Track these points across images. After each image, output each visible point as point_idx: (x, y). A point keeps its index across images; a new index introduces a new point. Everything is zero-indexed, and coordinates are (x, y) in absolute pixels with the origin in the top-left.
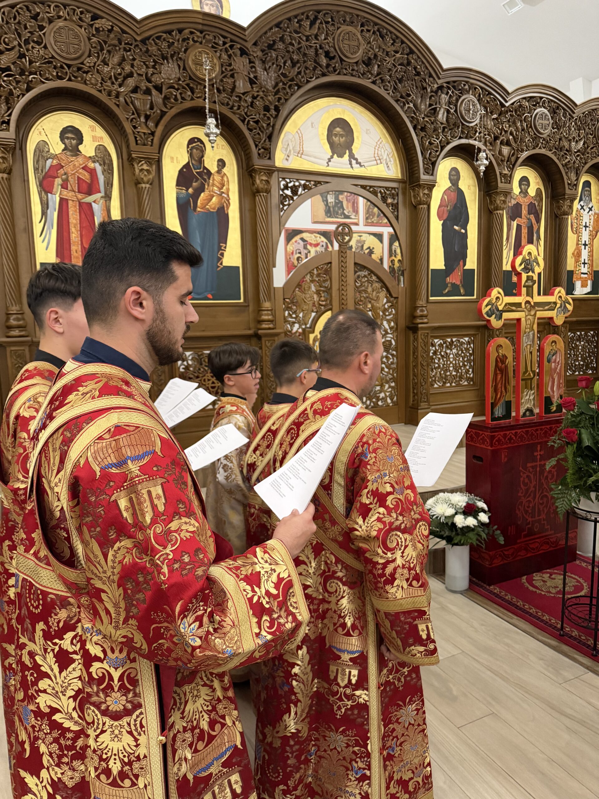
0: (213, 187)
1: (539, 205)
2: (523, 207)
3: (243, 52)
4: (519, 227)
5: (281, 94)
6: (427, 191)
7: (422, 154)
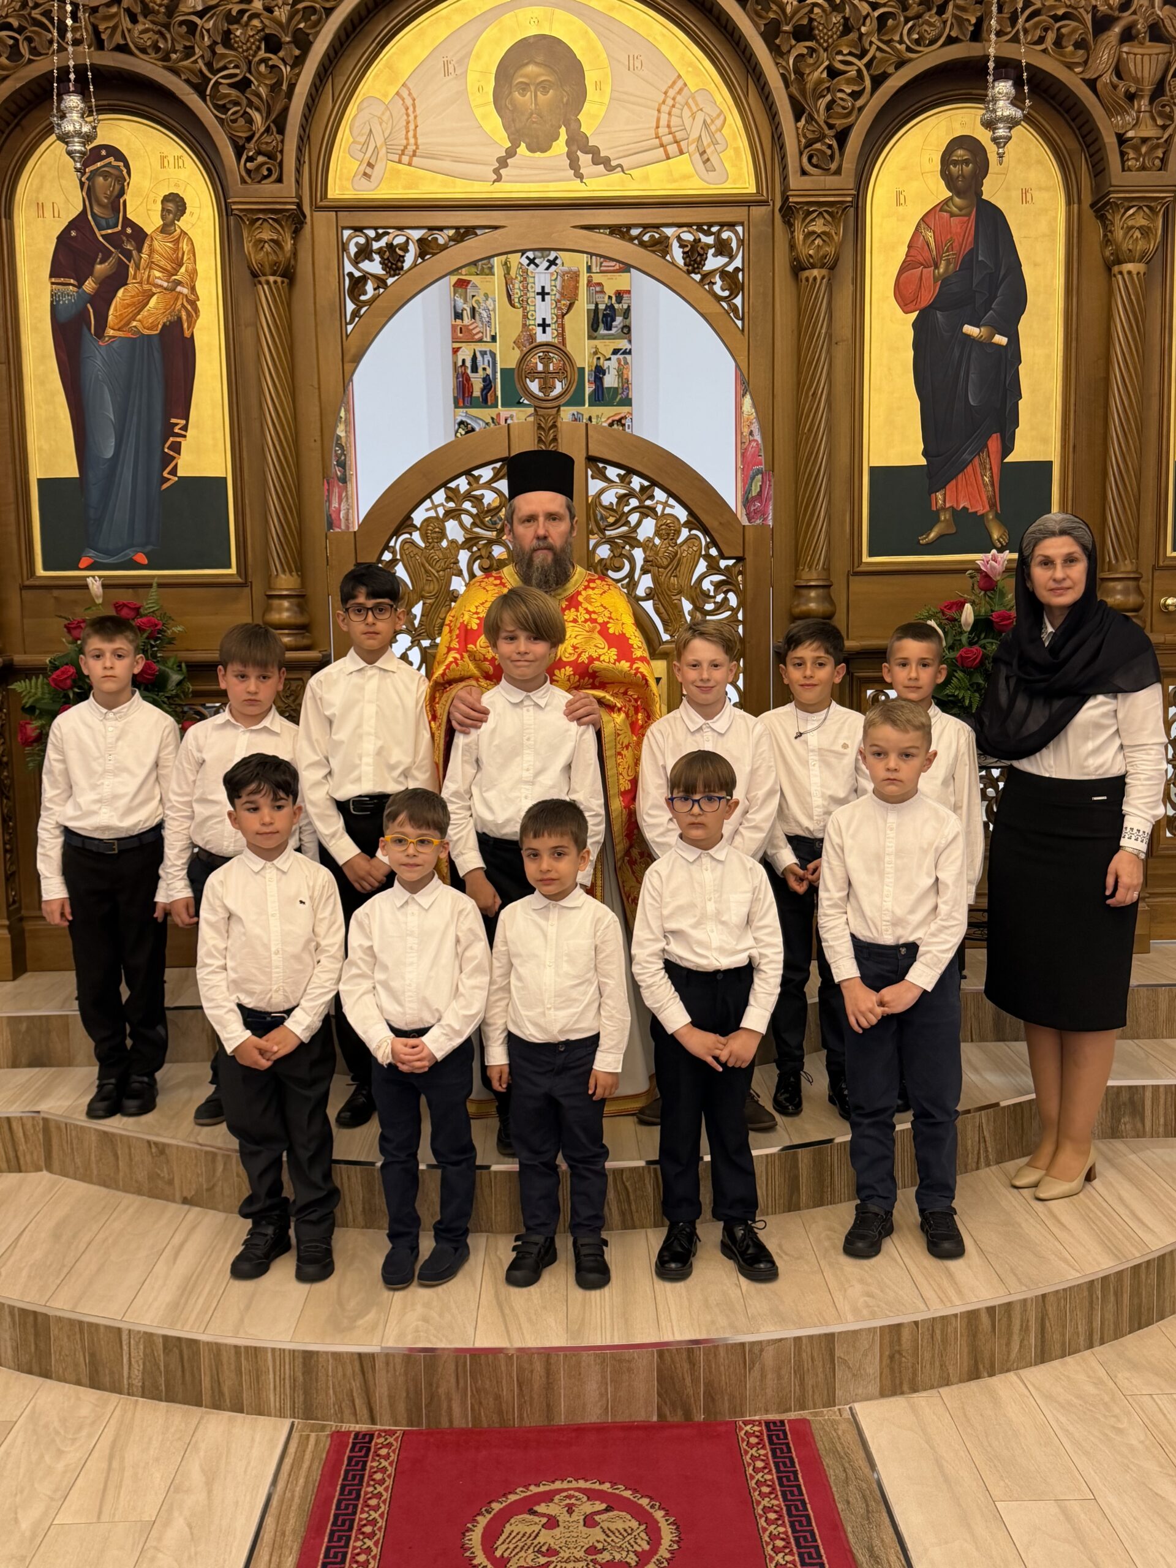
0: (150, 270)
6: (818, 226)
7: (798, 111)
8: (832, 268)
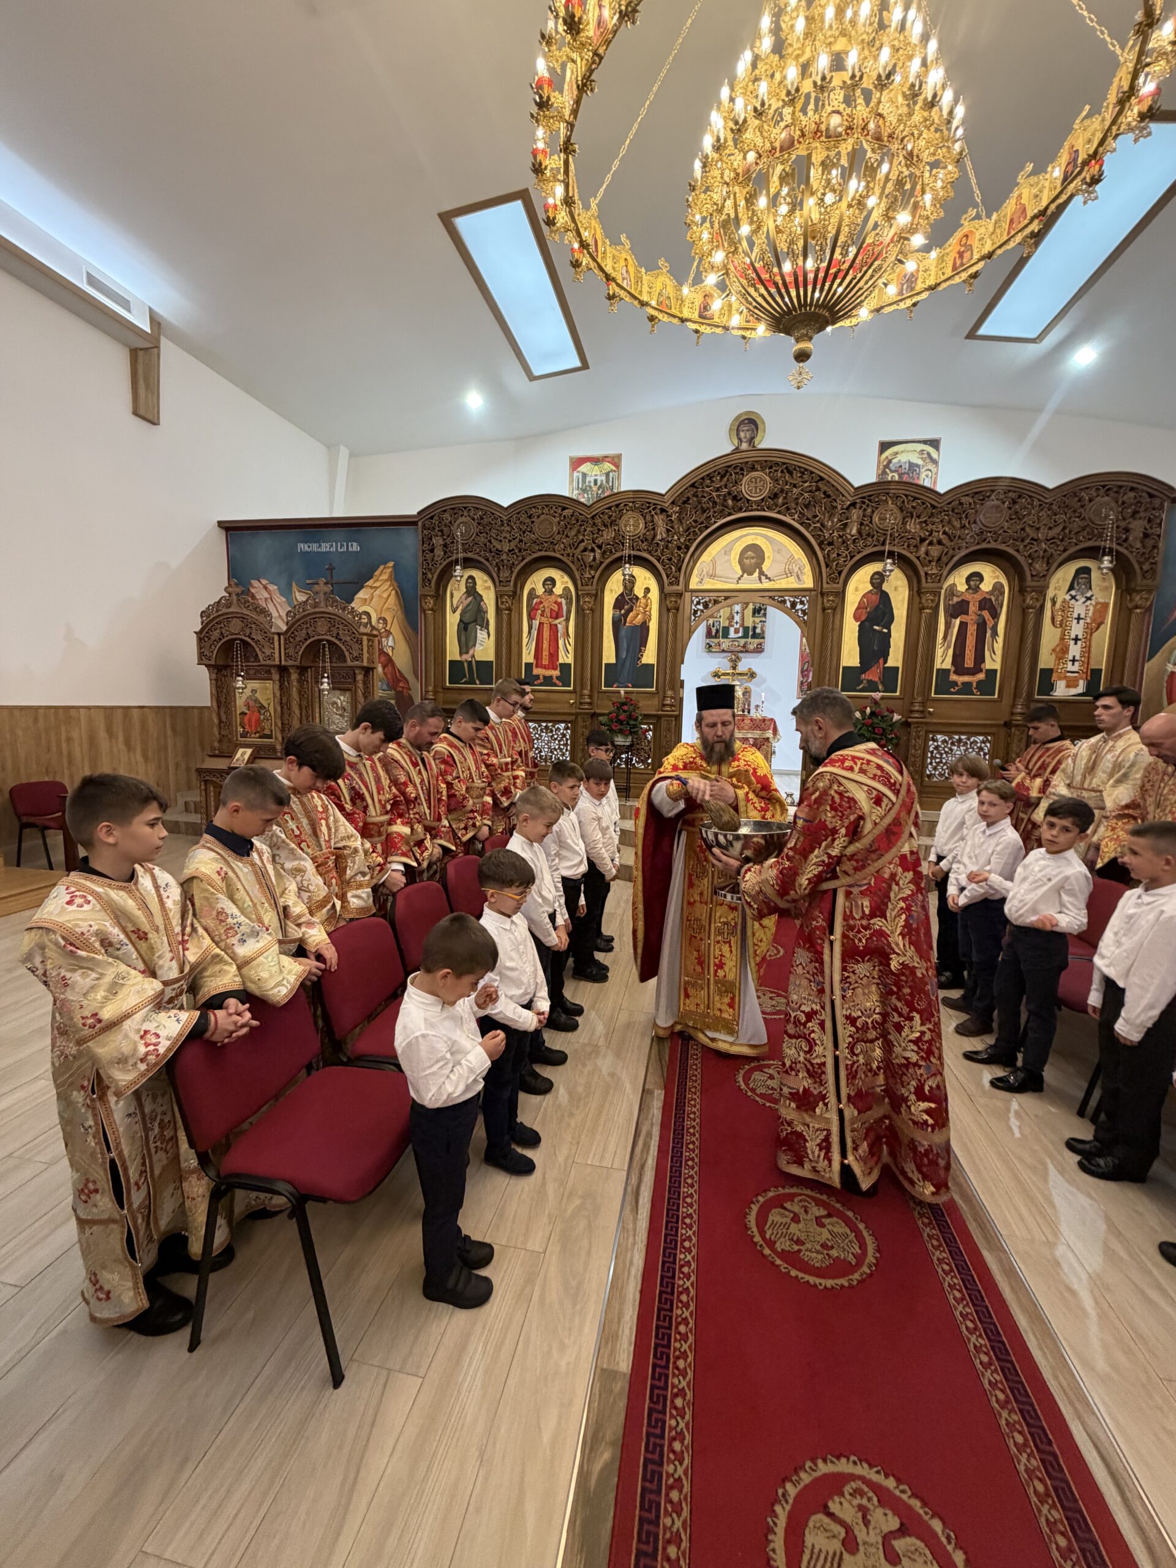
0: (639, 608)
1: (997, 600)
2: (971, 604)
3: (663, 510)
4: (963, 626)
5: (691, 537)
6: (831, 598)
7: (827, 566)
8: (834, 609)
